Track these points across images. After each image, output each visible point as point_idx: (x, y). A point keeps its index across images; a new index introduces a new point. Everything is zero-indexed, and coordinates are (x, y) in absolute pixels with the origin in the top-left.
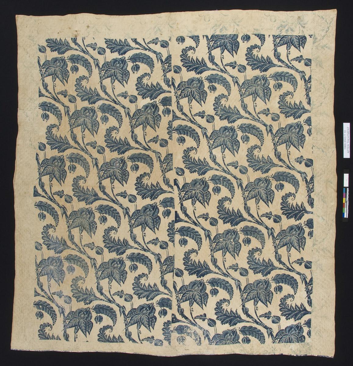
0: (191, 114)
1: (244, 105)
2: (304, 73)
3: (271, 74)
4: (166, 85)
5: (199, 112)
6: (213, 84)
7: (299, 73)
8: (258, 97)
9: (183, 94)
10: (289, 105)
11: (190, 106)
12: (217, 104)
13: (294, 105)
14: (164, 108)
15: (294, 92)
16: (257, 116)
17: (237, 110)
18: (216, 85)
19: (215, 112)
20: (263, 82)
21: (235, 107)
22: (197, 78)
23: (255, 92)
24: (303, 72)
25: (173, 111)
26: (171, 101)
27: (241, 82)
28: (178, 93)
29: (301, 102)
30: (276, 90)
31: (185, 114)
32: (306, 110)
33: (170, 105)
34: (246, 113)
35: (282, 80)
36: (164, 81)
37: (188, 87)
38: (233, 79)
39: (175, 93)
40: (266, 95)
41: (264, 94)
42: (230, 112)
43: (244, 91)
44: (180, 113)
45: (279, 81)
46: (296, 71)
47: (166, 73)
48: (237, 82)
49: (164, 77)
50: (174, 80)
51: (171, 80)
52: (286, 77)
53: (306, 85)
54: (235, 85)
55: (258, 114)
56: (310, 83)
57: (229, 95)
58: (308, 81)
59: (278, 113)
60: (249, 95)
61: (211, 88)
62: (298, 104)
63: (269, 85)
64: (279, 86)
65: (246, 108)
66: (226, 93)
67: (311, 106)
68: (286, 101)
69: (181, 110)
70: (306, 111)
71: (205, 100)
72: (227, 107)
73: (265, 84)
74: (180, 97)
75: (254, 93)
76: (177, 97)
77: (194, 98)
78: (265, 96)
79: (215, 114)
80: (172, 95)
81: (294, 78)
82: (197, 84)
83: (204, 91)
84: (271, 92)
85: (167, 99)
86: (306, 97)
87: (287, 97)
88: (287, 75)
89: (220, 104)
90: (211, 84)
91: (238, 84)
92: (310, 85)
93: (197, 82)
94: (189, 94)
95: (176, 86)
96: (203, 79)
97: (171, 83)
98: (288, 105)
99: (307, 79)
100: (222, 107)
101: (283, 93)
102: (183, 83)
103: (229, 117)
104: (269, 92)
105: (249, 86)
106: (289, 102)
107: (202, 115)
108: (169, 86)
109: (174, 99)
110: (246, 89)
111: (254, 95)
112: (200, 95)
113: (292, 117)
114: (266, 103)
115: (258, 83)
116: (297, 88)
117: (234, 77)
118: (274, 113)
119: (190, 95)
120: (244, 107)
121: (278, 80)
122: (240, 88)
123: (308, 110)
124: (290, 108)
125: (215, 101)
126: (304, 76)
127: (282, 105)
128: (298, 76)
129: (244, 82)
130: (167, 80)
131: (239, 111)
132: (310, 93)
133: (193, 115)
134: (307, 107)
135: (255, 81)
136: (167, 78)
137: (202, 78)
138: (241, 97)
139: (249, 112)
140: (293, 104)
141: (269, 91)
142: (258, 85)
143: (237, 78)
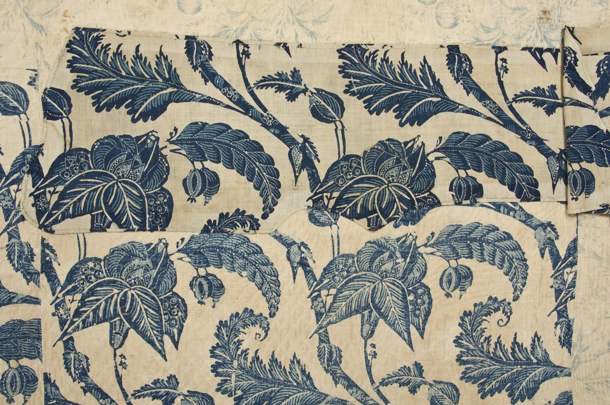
0: (123, 390)
1: (331, 353)
2: (554, 230)
3: (433, 234)
4: (17, 270)
5: (156, 382)
6: (212, 270)
7: (535, 228)
8: (381, 321)
9: (88, 311)
10: (495, 349)
11: (118, 360)
12: (224, 347)
13: (513, 349)
14: (6, 367)
15: (514, 300)
16: (379, 392)
17: (303, 371)
18: (223, 274)
19: (219, 379)
20: (402, 263)
21: (295, 360)
22: (148, 246)
23: (373, 301)
24: (550, 225)
25: (47, 378)
26: (39, 339)
27: (319, 262)
28: (69, 305)
29: (536, 338)
30: (448, 295)
31: (99, 390)
32: (554, 366)
33: (36, 353)
34: (336, 383)
35: (471, 257)
36: (9, 256)
37: (108, 283)
38: (288, 252)
39: (57, 307)
40: (414, 311)
41: (406, 307)
42: (275, 382)
43: (330, 300)
44: (78, 386)
45: (463, 261)
46: (524, 222)
47: (18, 221)
48: (303, 263)
49: (11, 237)
50: (53, 251)
51: (37, 251)
52: (488, 243)
53: (558, 275)
54: (295, 274)
55: (382, 384)
56: (574, 268)
57: (272, 315)
58: (566, 258)
59: (456, 380)
60: (349, 314)
61: (201, 285)
62: (527, 344)
63: (424, 274)
64: (459, 278)
65: (337, 364)
66: (261, 307)
67: (574, 352)
68: (486, 335)
69: (83, 374)
70: (556, 371)
71: (180, 332)
72: (266, 362)
73: (408, 270)
74: (79, 321)
75: (367, 307)
76: (62, 323)
77: (135, 326)
78: (407, 316)
79: (218, 390)
80: (45, 312)
81: (517, 248)
82: (147, 270)
83: (175, 299)
84: (430, 303)
85: (24, 329)
86: (556, 320)
87: (488, 318)
88: (491, 236)
89: (238, 348)
90: (202, 272)
91: (308, 272)
92: (572, 276)
93: (148, 261)
94: (115, 310)
95: (62, 274)
96: (172, 249)
97: (37, 264)
98: (491, 350)
99: (563, 253)
100: (246, 359)
101: (475, 305)
102: (91, 264)
103: (271, 399)
104: (424, 303)
105: (351, 280)
106: (494, 340)
107: (167, 393)
108: (30, 276)
109: (51, 331)
110: (340, 291)
111: (366, 312)
112: (158, 311)
113: (504, 393)
114: (410, 344)
115: (383, 268)
116: (524, 285)
117: (294, 243)
118: (440, 382)
119: (116, 315)
120: (330, 360)
121: (458, 257)
122: (316, 286)
123: (562, 369)
124: (498, 360)
125: (217, 336)
126: (550, 243)
127: (468, 349)
128: (529, 241)
129: (331, 263)
130: (21, 252)
131: (308, 377)
132: (570, 304)
133: (130, 392)
134: (558, 355)
135: (372, 261)
136: (21, 245)
137: (166, 245)
138: (318, 321)
139: (347, 378)
140: (508, 346)
141: (426, 298)
142: (384, 275)
143: (306, 246)
